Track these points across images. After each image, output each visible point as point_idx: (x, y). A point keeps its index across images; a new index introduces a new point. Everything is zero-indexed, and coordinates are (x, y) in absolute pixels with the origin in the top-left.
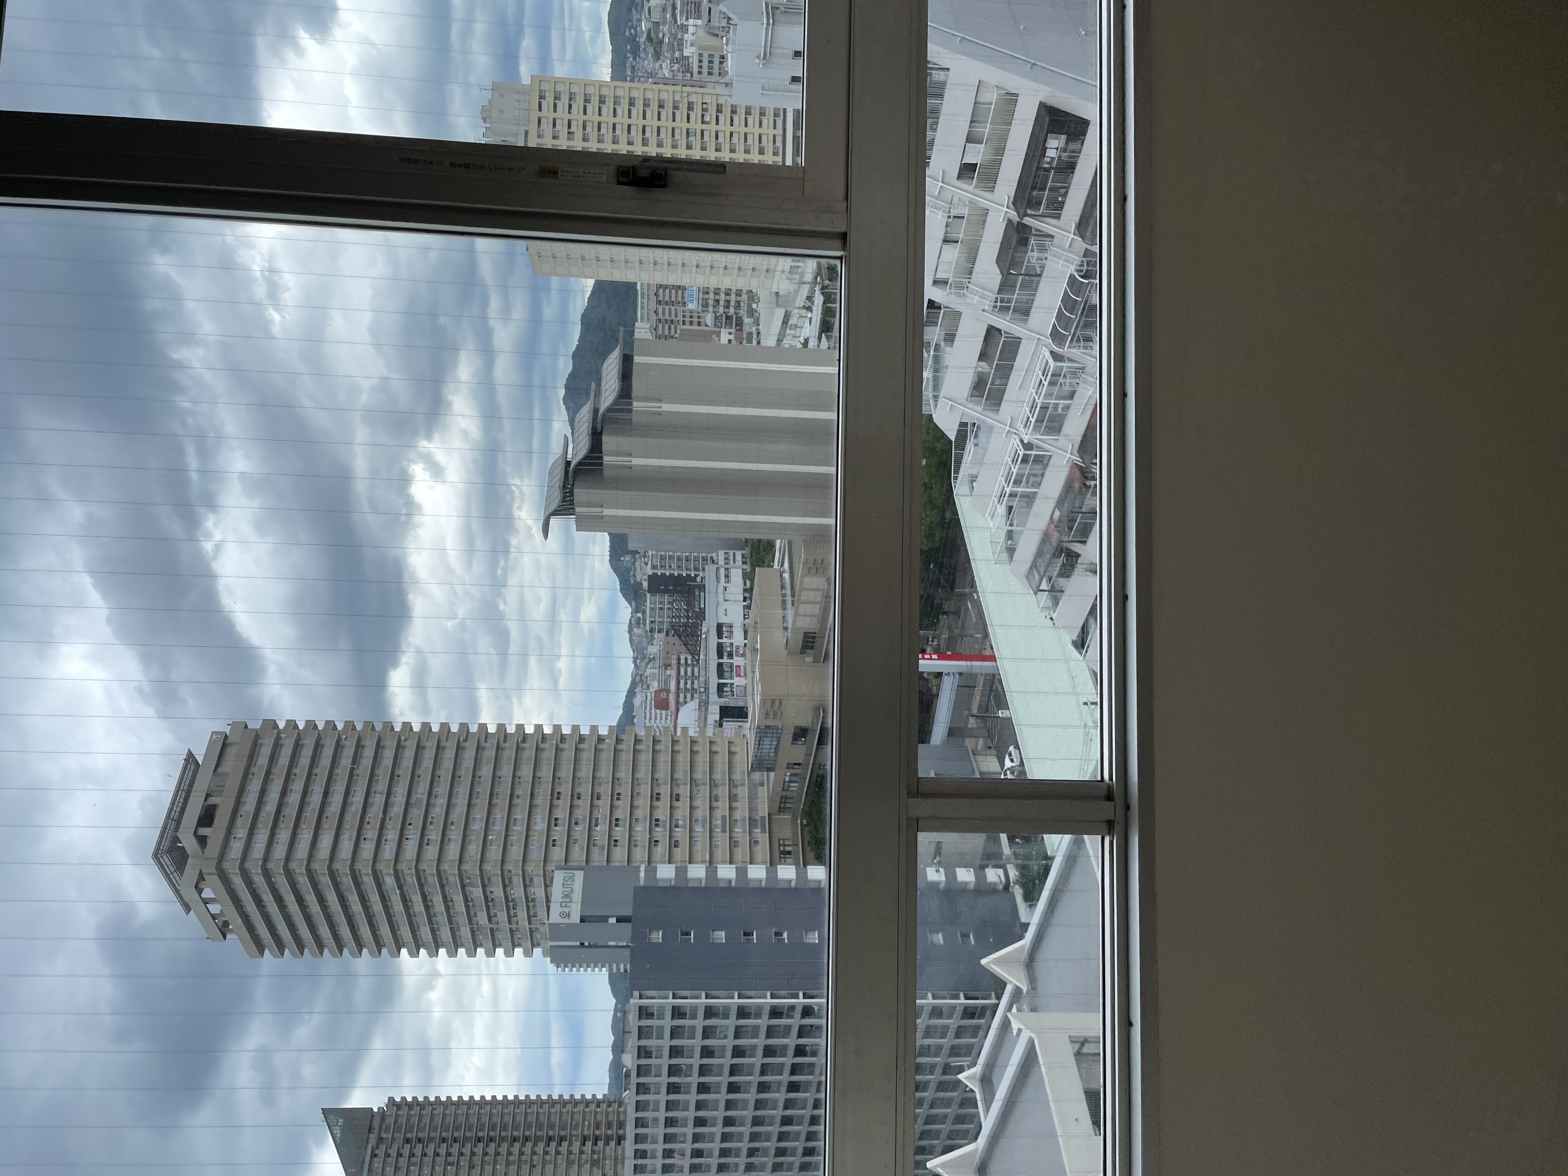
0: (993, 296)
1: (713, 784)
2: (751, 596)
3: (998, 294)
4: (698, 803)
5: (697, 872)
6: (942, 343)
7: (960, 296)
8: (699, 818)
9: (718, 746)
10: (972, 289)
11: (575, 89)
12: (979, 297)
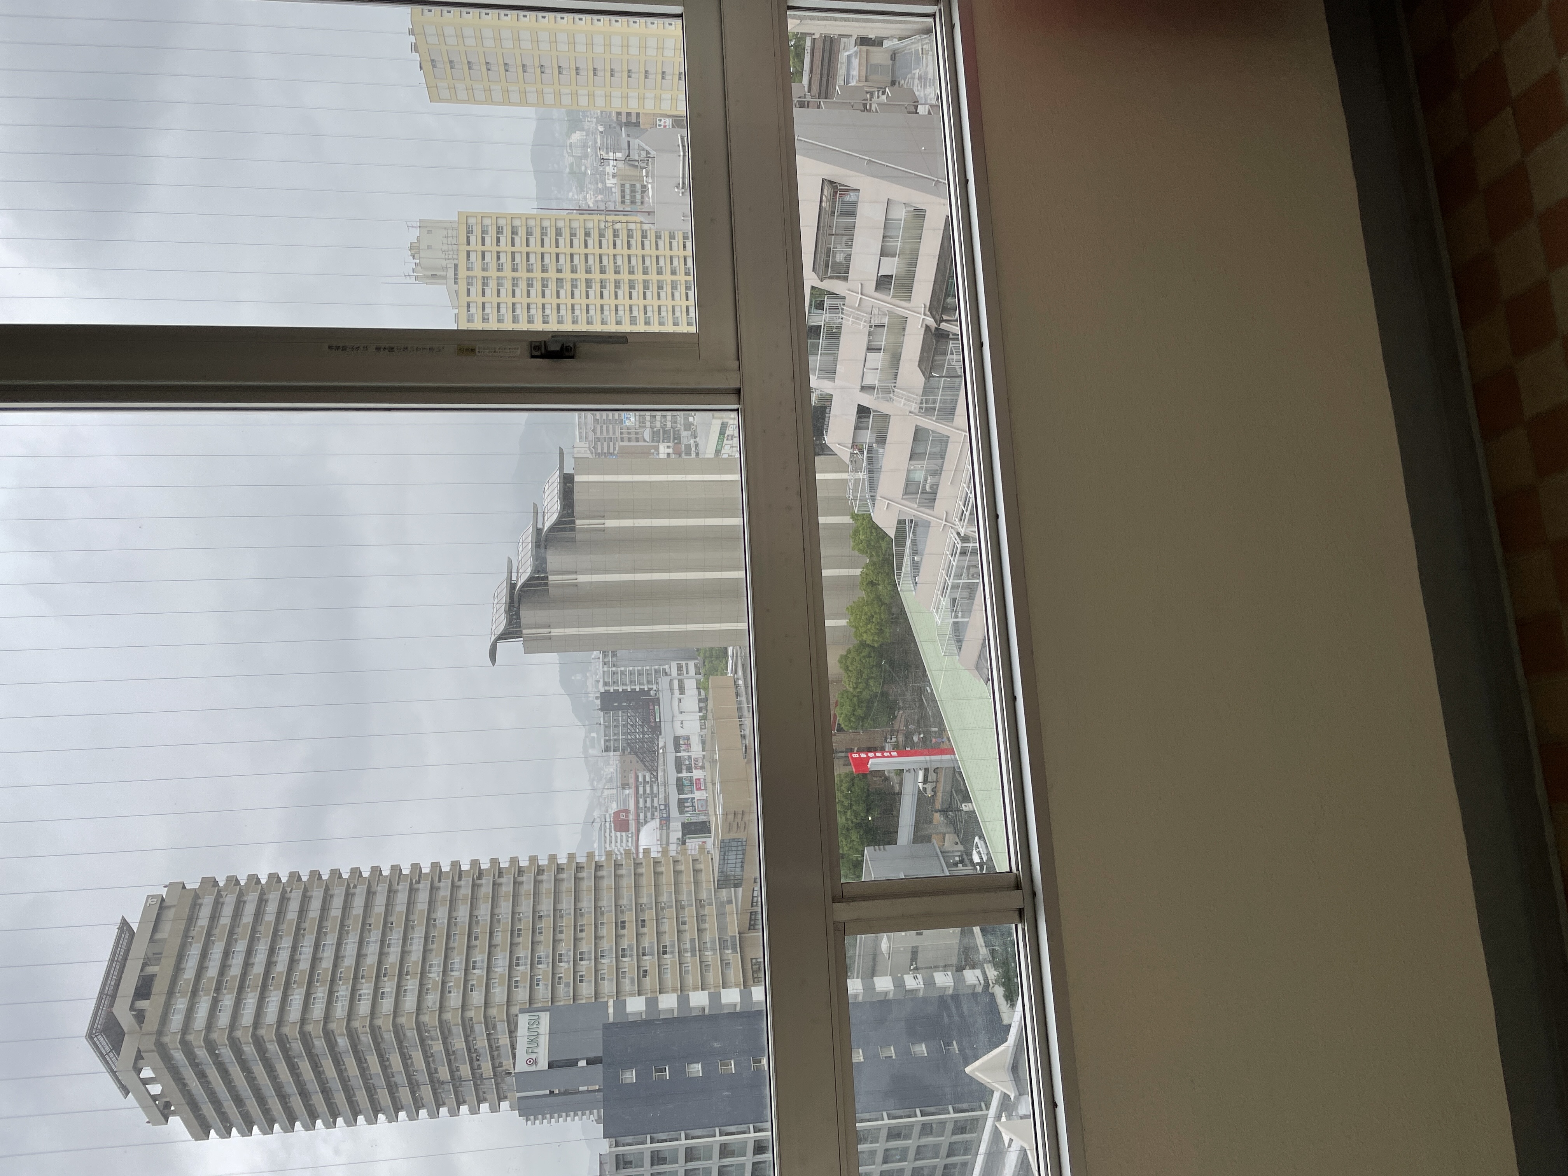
0: (919, 399)
1: (680, 907)
2: (706, 706)
3: (922, 396)
4: (666, 927)
5: (668, 1002)
6: (874, 445)
7: (887, 400)
8: (667, 944)
9: (682, 864)
10: (898, 392)
11: (502, 222)
12: (905, 399)
